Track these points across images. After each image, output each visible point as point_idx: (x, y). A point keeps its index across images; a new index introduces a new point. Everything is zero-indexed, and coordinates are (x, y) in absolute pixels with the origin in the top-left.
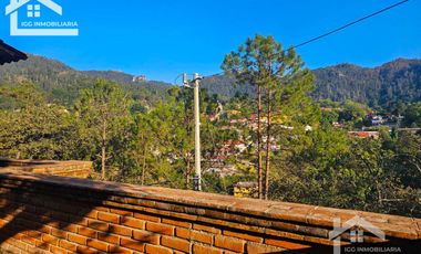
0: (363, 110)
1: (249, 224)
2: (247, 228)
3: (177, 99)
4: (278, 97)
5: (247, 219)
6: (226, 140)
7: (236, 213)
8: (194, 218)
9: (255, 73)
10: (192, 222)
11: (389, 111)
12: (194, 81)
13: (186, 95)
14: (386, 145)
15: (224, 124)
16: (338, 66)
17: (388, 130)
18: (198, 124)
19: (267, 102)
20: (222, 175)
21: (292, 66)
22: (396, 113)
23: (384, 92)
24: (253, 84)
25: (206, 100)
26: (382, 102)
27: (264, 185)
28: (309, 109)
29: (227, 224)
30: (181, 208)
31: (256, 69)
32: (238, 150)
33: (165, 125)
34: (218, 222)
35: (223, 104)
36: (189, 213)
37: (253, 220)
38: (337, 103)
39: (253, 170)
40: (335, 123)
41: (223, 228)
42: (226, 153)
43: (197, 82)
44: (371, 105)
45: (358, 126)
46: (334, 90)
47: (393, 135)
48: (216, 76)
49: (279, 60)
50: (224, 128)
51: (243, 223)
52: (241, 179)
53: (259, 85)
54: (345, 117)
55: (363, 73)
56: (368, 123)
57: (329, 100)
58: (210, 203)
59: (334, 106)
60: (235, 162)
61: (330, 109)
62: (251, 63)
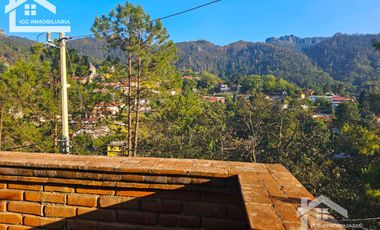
0: (214, 79)
1: (101, 180)
2: (100, 184)
3: (42, 58)
4: (147, 64)
5: (100, 176)
6: (97, 102)
7: (89, 171)
8: (46, 180)
9: (126, 39)
10: (44, 184)
11: (232, 82)
12: (60, 41)
13: (52, 54)
14: (229, 108)
15: (95, 86)
16: (198, 42)
17: (230, 96)
18: (66, 86)
19: (137, 68)
20: (95, 137)
21: (159, 37)
22: (236, 83)
23: (229, 66)
24: (124, 50)
25: (76, 61)
26: (228, 74)
27: (133, 144)
28: (172, 76)
29: (80, 182)
30: (30, 172)
31: (127, 36)
32: (110, 113)
33: (26, 85)
34: (71, 181)
35: (97, 67)
36: (39, 176)
37: (105, 176)
38: (196, 73)
39: (124, 130)
40: (195, 90)
41: (76, 187)
42: (98, 114)
43: (64, 42)
44: (220, 76)
45: (211, 92)
46: (194, 62)
47: (234, 100)
48: (89, 38)
49: (148, 30)
50: (96, 91)
51: (96, 180)
52: (114, 139)
53: (129, 51)
54: (202, 84)
55: (215, 49)
56: (217, 90)
57: (190, 70)
58: (61, 164)
59: (194, 75)
60: (107, 123)
61: (191, 78)
62: (122, 30)
